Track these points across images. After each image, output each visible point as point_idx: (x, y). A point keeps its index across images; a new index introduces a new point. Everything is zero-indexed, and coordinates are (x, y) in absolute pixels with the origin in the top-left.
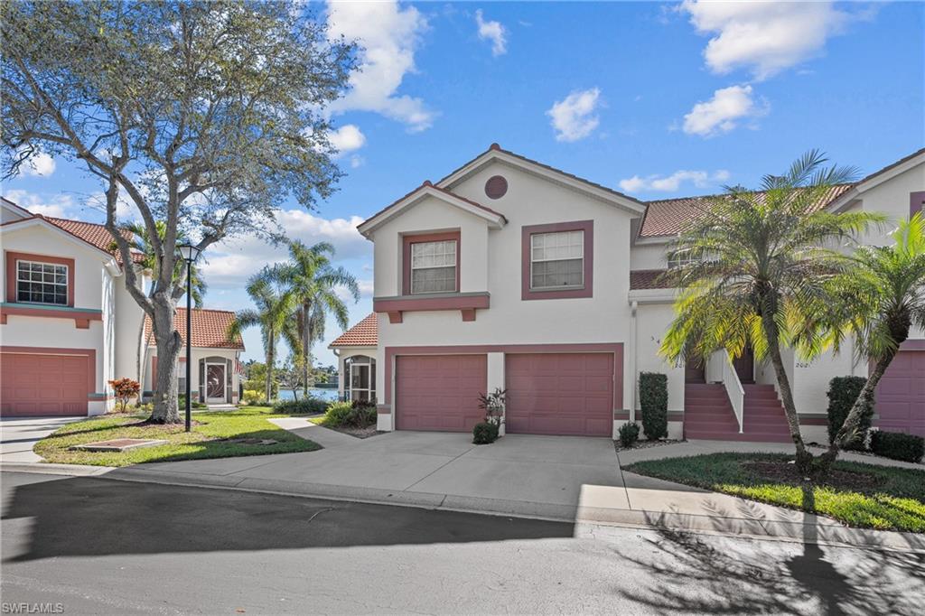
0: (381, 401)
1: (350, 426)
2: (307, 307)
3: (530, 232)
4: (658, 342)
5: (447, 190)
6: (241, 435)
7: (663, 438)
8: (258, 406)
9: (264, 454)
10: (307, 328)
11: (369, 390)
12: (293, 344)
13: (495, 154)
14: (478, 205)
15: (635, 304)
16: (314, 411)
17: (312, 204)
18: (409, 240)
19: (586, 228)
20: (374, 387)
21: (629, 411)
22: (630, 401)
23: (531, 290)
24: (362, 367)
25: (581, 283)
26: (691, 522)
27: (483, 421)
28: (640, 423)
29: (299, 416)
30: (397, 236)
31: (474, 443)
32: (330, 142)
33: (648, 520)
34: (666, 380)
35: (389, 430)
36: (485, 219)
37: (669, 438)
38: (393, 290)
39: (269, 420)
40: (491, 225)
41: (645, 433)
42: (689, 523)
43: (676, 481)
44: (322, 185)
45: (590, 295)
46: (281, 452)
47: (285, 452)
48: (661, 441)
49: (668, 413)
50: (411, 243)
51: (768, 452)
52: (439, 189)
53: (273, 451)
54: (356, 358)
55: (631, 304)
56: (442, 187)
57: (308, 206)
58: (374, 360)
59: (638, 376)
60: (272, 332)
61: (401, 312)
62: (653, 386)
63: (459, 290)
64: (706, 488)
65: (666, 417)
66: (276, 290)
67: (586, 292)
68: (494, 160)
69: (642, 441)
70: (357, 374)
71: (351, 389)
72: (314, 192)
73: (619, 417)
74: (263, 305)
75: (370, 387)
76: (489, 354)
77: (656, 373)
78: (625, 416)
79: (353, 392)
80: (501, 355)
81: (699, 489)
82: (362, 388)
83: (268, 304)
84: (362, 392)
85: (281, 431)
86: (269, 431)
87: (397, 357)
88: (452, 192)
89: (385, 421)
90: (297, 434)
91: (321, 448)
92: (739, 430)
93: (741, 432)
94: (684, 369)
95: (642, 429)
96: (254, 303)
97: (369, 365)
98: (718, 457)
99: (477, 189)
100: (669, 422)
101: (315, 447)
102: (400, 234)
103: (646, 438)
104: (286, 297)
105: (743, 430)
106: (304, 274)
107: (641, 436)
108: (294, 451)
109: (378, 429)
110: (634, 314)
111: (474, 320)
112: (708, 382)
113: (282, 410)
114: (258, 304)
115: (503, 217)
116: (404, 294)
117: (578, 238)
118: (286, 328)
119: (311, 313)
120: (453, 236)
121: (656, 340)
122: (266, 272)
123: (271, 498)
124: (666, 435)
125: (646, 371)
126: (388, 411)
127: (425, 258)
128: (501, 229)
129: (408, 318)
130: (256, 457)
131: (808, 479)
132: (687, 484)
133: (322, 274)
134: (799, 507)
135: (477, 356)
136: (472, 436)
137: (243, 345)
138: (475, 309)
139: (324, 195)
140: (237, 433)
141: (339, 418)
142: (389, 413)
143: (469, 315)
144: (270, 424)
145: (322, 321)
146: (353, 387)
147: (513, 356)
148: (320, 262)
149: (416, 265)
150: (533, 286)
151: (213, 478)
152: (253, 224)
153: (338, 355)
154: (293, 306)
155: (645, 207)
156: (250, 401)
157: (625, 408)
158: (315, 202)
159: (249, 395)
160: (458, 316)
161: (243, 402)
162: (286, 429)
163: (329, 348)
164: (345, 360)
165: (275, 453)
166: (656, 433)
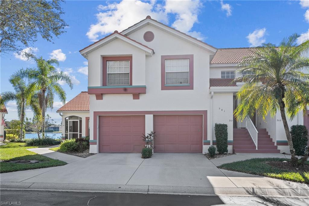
0: (91, 138)
1: (74, 151)
2: (44, 91)
3: (164, 58)
4: (222, 110)
5: (126, 36)
6: (16, 158)
7: (226, 153)
8: (16, 142)
9: (36, 168)
10: (44, 102)
11: (79, 133)
12: (36, 110)
13: (148, 21)
14: (141, 44)
15: (212, 93)
16: (50, 144)
17: (50, 38)
18: (105, 59)
19: (190, 58)
20: (81, 131)
21: (210, 141)
22: (211, 136)
23: (165, 86)
24: (74, 122)
25: (188, 83)
26: (267, 192)
27: (144, 147)
28: (215, 146)
29: (43, 147)
30: (100, 56)
31: (142, 158)
32: (61, 7)
33: (248, 192)
34: (227, 127)
35: (96, 153)
36: (144, 51)
37: (228, 152)
38: (97, 83)
39: (28, 149)
40: (147, 54)
41: (218, 151)
42: (266, 193)
43: (245, 172)
44: (56, 29)
45: (192, 89)
46: (45, 167)
47: (47, 167)
48: (225, 154)
49: (228, 142)
50: (107, 61)
51: (272, 158)
52: (122, 35)
53: (41, 166)
54: (71, 117)
55: (210, 93)
56: (123, 34)
57: (48, 40)
58: (81, 118)
59: (214, 125)
60: (23, 104)
61: (102, 94)
62: (221, 130)
63: (131, 84)
64: (260, 175)
65: (227, 143)
66: (26, 82)
67: (191, 87)
68: (148, 24)
69: (217, 154)
70: (71, 125)
71: (69, 133)
72: (51, 33)
73: (205, 144)
74: (18, 89)
75: (79, 131)
76: (146, 115)
77: (222, 124)
78: (208, 143)
79: (69, 134)
80: (152, 116)
81: (257, 176)
82: (73, 132)
83: (22, 89)
84: (73, 134)
85: (37, 155)
86: (31, 155)
87: (99, 116)
88: (128, 37)
89: (94, 148)
90: (48, 156)
91: (66, 164)
92: (256, 148)
93: (257, 149)
94: (233, 122)
95: (217, 149)
96: (13, 88)
97: (79, 121)
98: (254, 160)
99: (140, 36)
100: (228, 146)
101: (63, 163)
102: (101, 55)
103: (218, 153)
104: (32, 85)
105: (258, 148)
106: (43, 74)
107: (216, 152)
108: (52, 166)
109: (90, 152)
110: (212, 97)
111: (139, 99)
112: (238, 128)
113: (32, 144)
114: (16, 89)
115: (153, 50)
116: (103, 86)
117: (187, 62)
118: (32, 102)
119: (46, 94)
120: (129, 58)
121: (221, 109)
122: (21, 72)
123: (56, 194)
124: (227, 151)
125: (218, 123)
126: (95, 144)
127: (114, 68)
128: (151, 56)
129: (105, 97)
130: (32, 170)
131: (298, 169)
132: (251, 173)
133: (52, 74)
134: (304, 182)
135: (140, 116)
136: (141, 155)
137: (6, 111)
138: (139, 93)
139: (57, 34)
140: (14, 157)
141: (68, 147)
142: (96, 144)
143: (136, 96)
144: (30, 152)
145: (52, 98)
146: (70, 131)
147: (157, 116)
148: (51, 68)
149: (109, 71)
150: (166, 84)
151: (13, 184)
152: (16, 47)
153: (62, 116)
154: (37, 90)
155: (216, 50)
156: (11, 140)
157: (208, 140)
158: (51, 37)
159: (9, 137)
160: (130, 97)
161: (7, 140)
162: (41, 154)
163: (57, 112)
164: (65, 118)
165: (42, 167)
166: (223, 151)
